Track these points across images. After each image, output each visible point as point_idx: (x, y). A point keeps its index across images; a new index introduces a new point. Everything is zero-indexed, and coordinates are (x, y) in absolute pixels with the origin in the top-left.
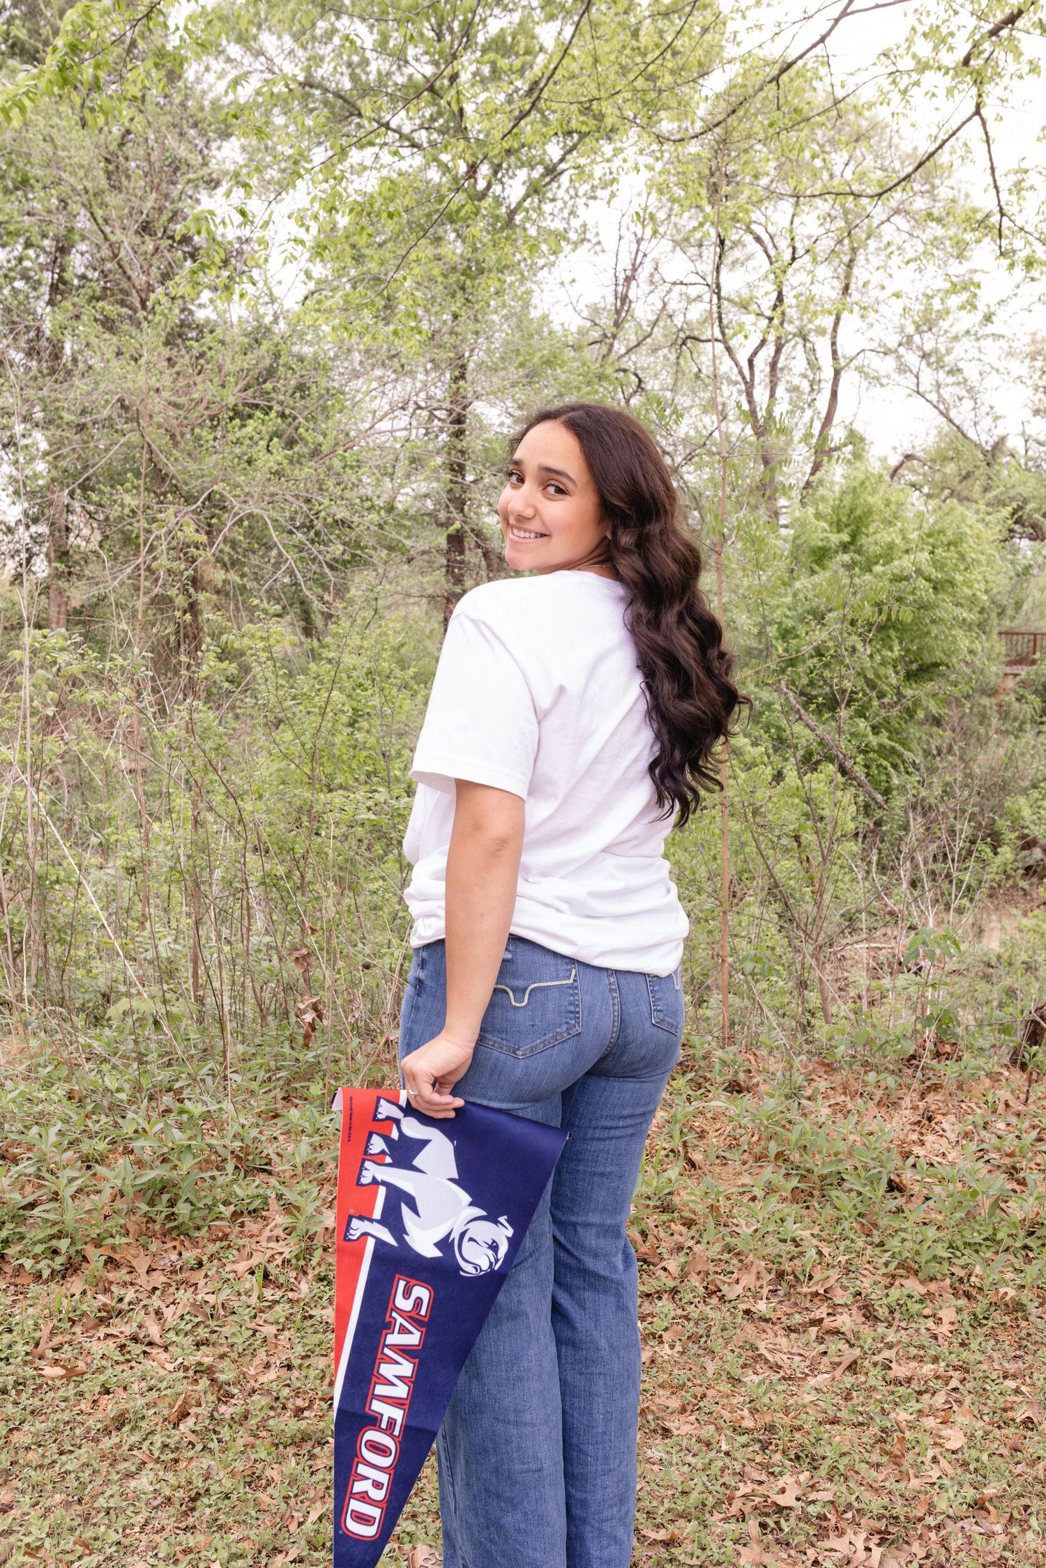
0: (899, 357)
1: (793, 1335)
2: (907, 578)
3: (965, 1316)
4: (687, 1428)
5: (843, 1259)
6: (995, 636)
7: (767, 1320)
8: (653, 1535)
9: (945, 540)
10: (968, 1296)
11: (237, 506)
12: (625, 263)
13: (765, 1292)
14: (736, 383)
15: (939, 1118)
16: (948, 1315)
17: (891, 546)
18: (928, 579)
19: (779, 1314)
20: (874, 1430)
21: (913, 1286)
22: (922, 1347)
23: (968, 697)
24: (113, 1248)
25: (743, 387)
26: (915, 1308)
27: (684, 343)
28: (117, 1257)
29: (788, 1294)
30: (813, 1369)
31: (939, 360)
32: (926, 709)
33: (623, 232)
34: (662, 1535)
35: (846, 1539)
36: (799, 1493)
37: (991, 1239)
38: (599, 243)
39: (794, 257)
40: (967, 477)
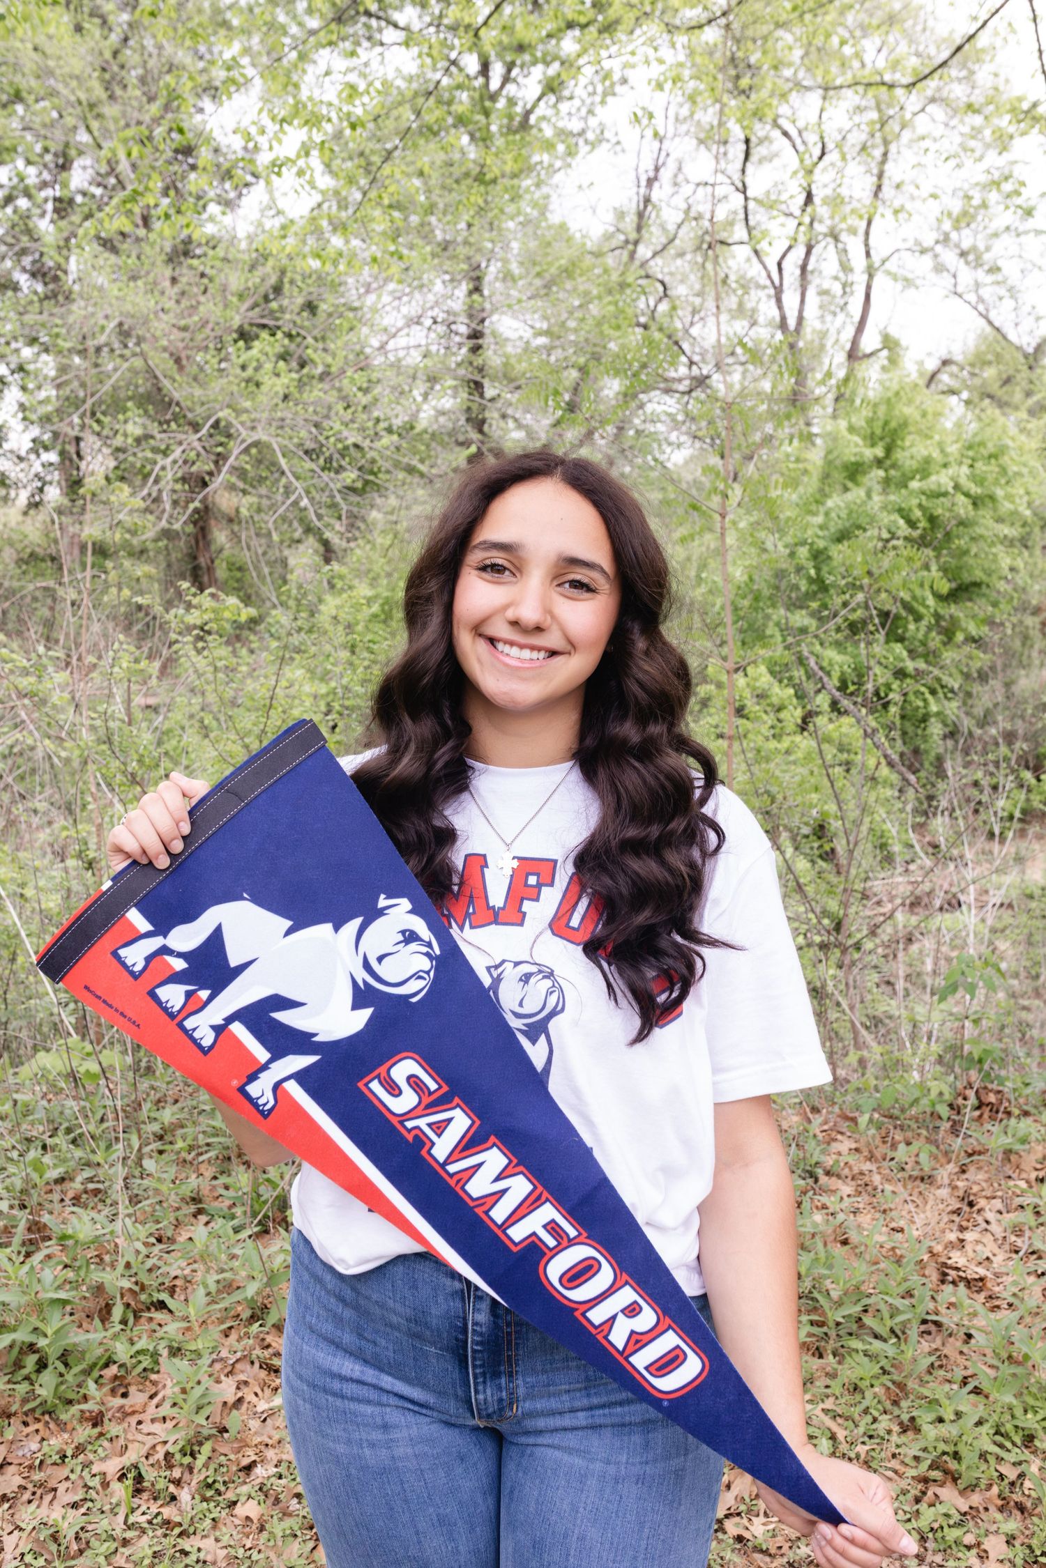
0: (936, 256)
2: (945, 494)
9: (985, 453)
10: (1022, 1509)
11: (244, 433)
12: (647, 165)
14: (765, 287)
15: (982, 1203)
17: (928, 461)
18: (967, 495)
21: (951, 1498)
23: (1009, 617)
25: (772, 291)
27: (710, 247)
31: (978, 257)
32: (964, 630)
38: (618, 143)
39: (823, 154)
40: (1007, 381)
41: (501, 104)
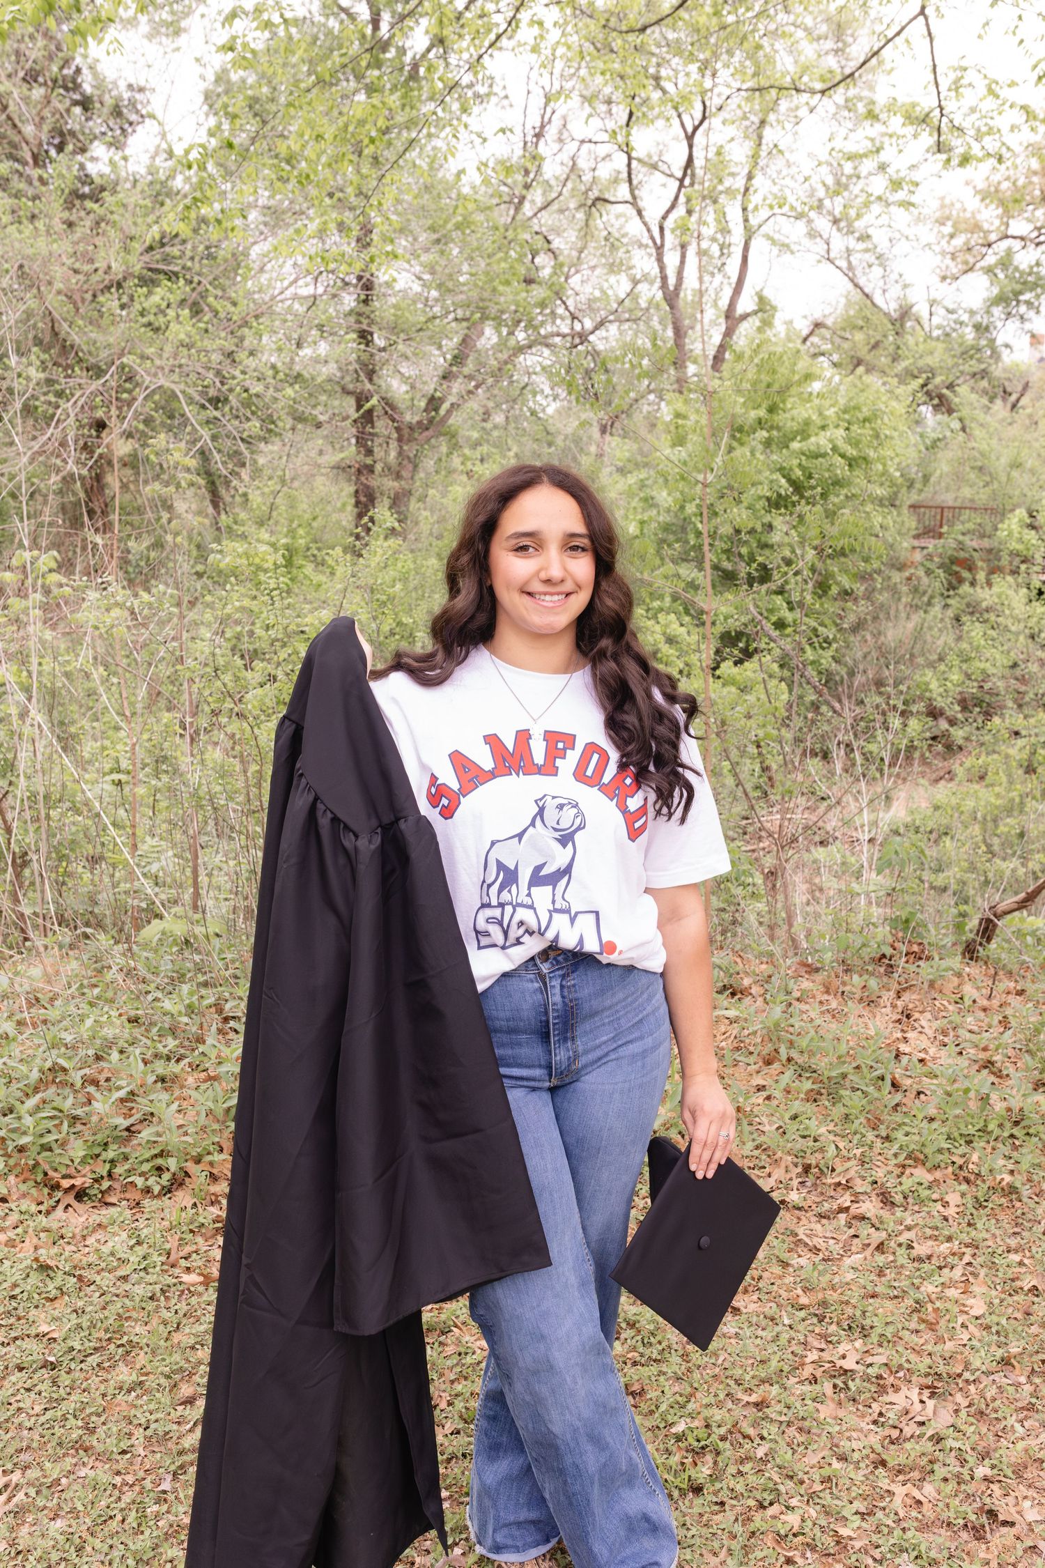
0: (810, 221)
1: (824, 1221)
2: (824, 455)
3: (969, 1201)
4: (752, 1307)
5: (858, 1152)
6: (905, 511)
7: (799, 1209)
8: (746, 1398)
9: (861, 416)
10: (968, 1181)
11: (148, 379)
12: (534, 120)
13: (795, 1183)
14: (647, 246)
15: (916, 1015)
16: (953, 1198)
17: (807, 423)
18: (843, 456)
19: (809, 1203)
20: (909, 1302)
21: (921, 1174)
22: (937, 1228)
23: (879, 572)
24: (211, 1164)
25: (653, 251)
26: (925, 1193)
27: (594, 204)
28: (215, 1171)
29: (815, 1185)
30: (847, 1250)
31: (850, 225)
32: (838, 584)
33: (532, 87)
34: (754, 1398)
35: (902, 1394)
36: (858, 1357)
37: (983, 1130)
38: (506, 97)
39: (704, 118)
40: (876, 346)
41: (391, 54)
